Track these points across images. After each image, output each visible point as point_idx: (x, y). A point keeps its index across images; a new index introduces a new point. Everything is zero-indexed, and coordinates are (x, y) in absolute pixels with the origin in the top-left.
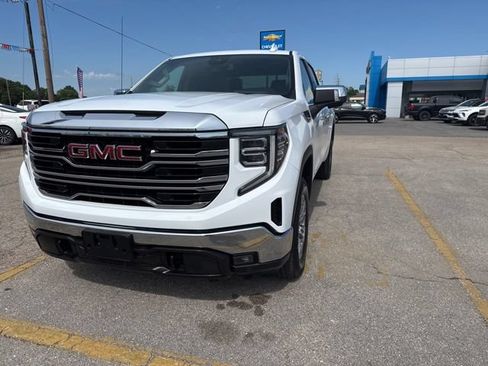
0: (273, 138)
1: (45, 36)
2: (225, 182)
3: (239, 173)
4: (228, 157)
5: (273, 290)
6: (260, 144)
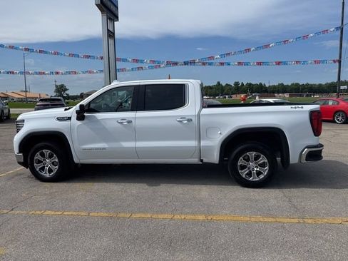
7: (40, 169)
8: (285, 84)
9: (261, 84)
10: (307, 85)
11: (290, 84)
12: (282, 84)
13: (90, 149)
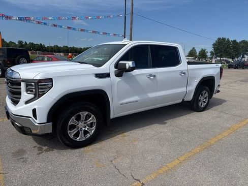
2: (20, 98)
3: (25, 96)
4: (21, 89)
7: (74, 135)
8: (59, 46)
9: (41, 44)
10: (74, 48)
11: (62, 47)
12: (57, 46)
13: (127, 103)
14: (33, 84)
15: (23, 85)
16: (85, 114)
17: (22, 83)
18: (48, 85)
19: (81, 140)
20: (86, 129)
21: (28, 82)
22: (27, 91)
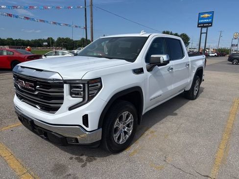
0: (86, 85)
1: (92, 21)
2: (62, 103)
3: (69, 100)
4: (63, 92)
5: (98, 157)
6: (79, 87)
13: (154, 98)
14: (82, 85)
15: (66, 87)
16: (126, 115)
17: (65, 85)
18: (97, 85)
19: (123, 143)
20: (126, 130)
21: (73, 84)
22: (71, 94)
